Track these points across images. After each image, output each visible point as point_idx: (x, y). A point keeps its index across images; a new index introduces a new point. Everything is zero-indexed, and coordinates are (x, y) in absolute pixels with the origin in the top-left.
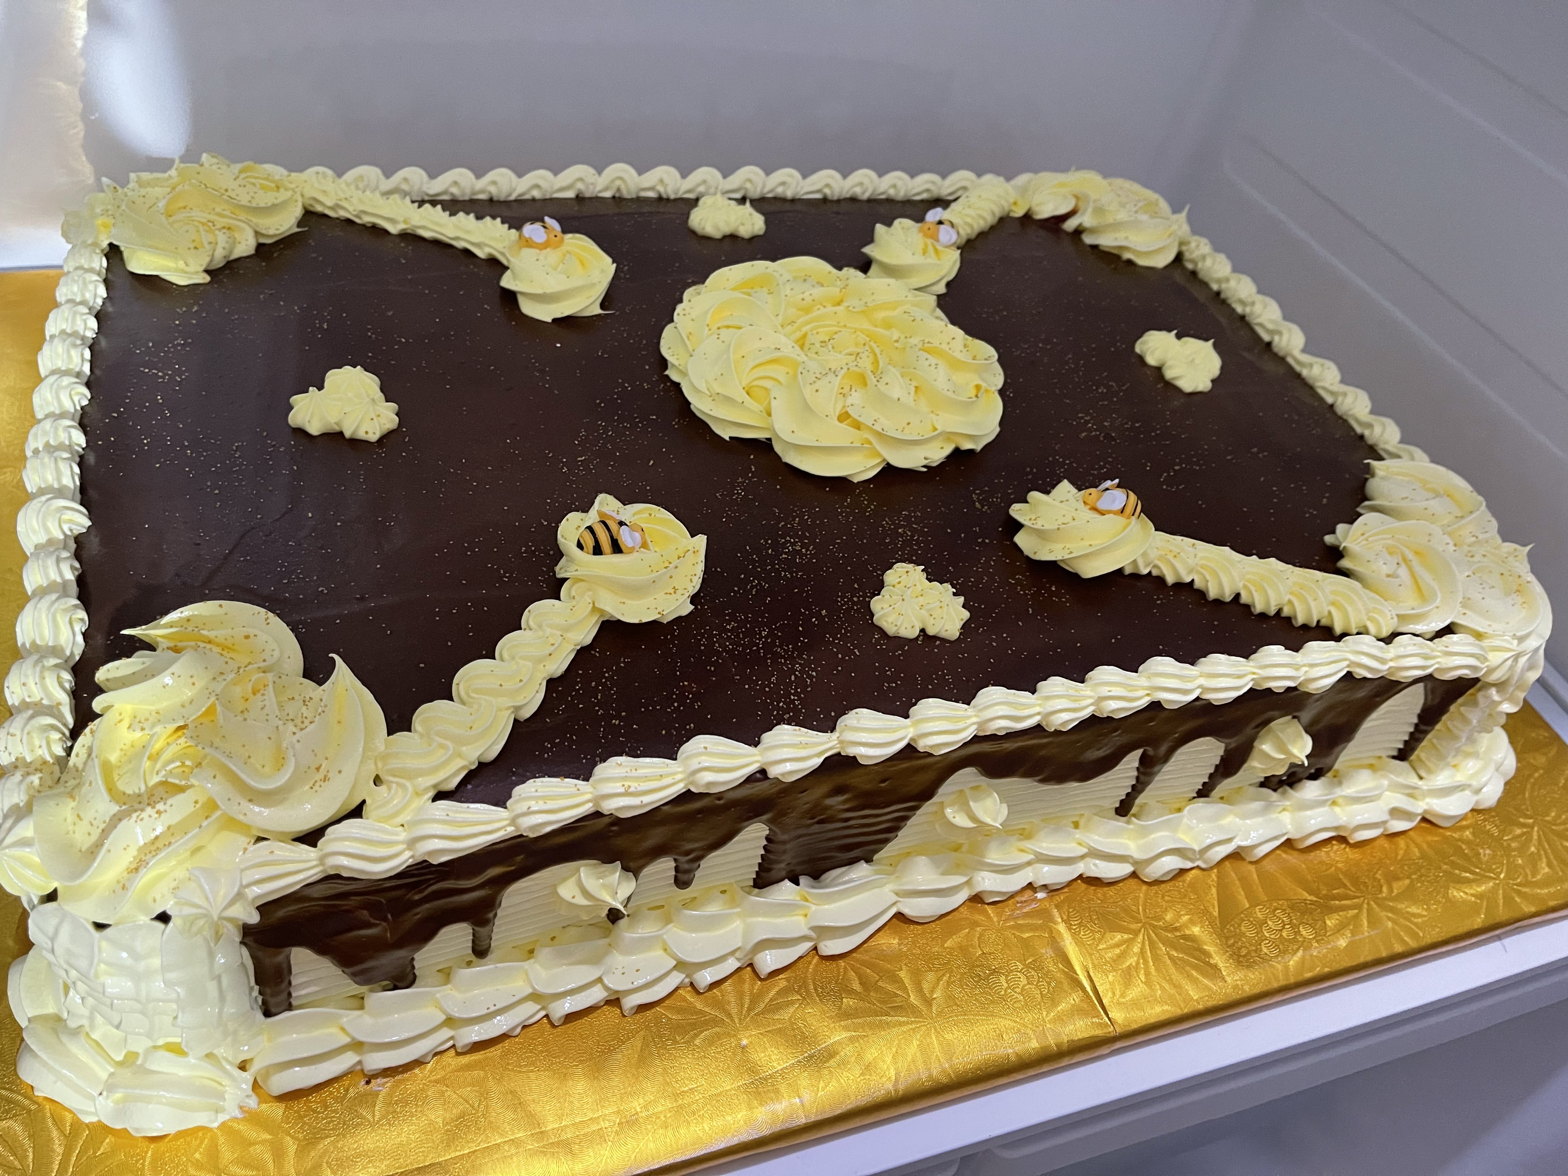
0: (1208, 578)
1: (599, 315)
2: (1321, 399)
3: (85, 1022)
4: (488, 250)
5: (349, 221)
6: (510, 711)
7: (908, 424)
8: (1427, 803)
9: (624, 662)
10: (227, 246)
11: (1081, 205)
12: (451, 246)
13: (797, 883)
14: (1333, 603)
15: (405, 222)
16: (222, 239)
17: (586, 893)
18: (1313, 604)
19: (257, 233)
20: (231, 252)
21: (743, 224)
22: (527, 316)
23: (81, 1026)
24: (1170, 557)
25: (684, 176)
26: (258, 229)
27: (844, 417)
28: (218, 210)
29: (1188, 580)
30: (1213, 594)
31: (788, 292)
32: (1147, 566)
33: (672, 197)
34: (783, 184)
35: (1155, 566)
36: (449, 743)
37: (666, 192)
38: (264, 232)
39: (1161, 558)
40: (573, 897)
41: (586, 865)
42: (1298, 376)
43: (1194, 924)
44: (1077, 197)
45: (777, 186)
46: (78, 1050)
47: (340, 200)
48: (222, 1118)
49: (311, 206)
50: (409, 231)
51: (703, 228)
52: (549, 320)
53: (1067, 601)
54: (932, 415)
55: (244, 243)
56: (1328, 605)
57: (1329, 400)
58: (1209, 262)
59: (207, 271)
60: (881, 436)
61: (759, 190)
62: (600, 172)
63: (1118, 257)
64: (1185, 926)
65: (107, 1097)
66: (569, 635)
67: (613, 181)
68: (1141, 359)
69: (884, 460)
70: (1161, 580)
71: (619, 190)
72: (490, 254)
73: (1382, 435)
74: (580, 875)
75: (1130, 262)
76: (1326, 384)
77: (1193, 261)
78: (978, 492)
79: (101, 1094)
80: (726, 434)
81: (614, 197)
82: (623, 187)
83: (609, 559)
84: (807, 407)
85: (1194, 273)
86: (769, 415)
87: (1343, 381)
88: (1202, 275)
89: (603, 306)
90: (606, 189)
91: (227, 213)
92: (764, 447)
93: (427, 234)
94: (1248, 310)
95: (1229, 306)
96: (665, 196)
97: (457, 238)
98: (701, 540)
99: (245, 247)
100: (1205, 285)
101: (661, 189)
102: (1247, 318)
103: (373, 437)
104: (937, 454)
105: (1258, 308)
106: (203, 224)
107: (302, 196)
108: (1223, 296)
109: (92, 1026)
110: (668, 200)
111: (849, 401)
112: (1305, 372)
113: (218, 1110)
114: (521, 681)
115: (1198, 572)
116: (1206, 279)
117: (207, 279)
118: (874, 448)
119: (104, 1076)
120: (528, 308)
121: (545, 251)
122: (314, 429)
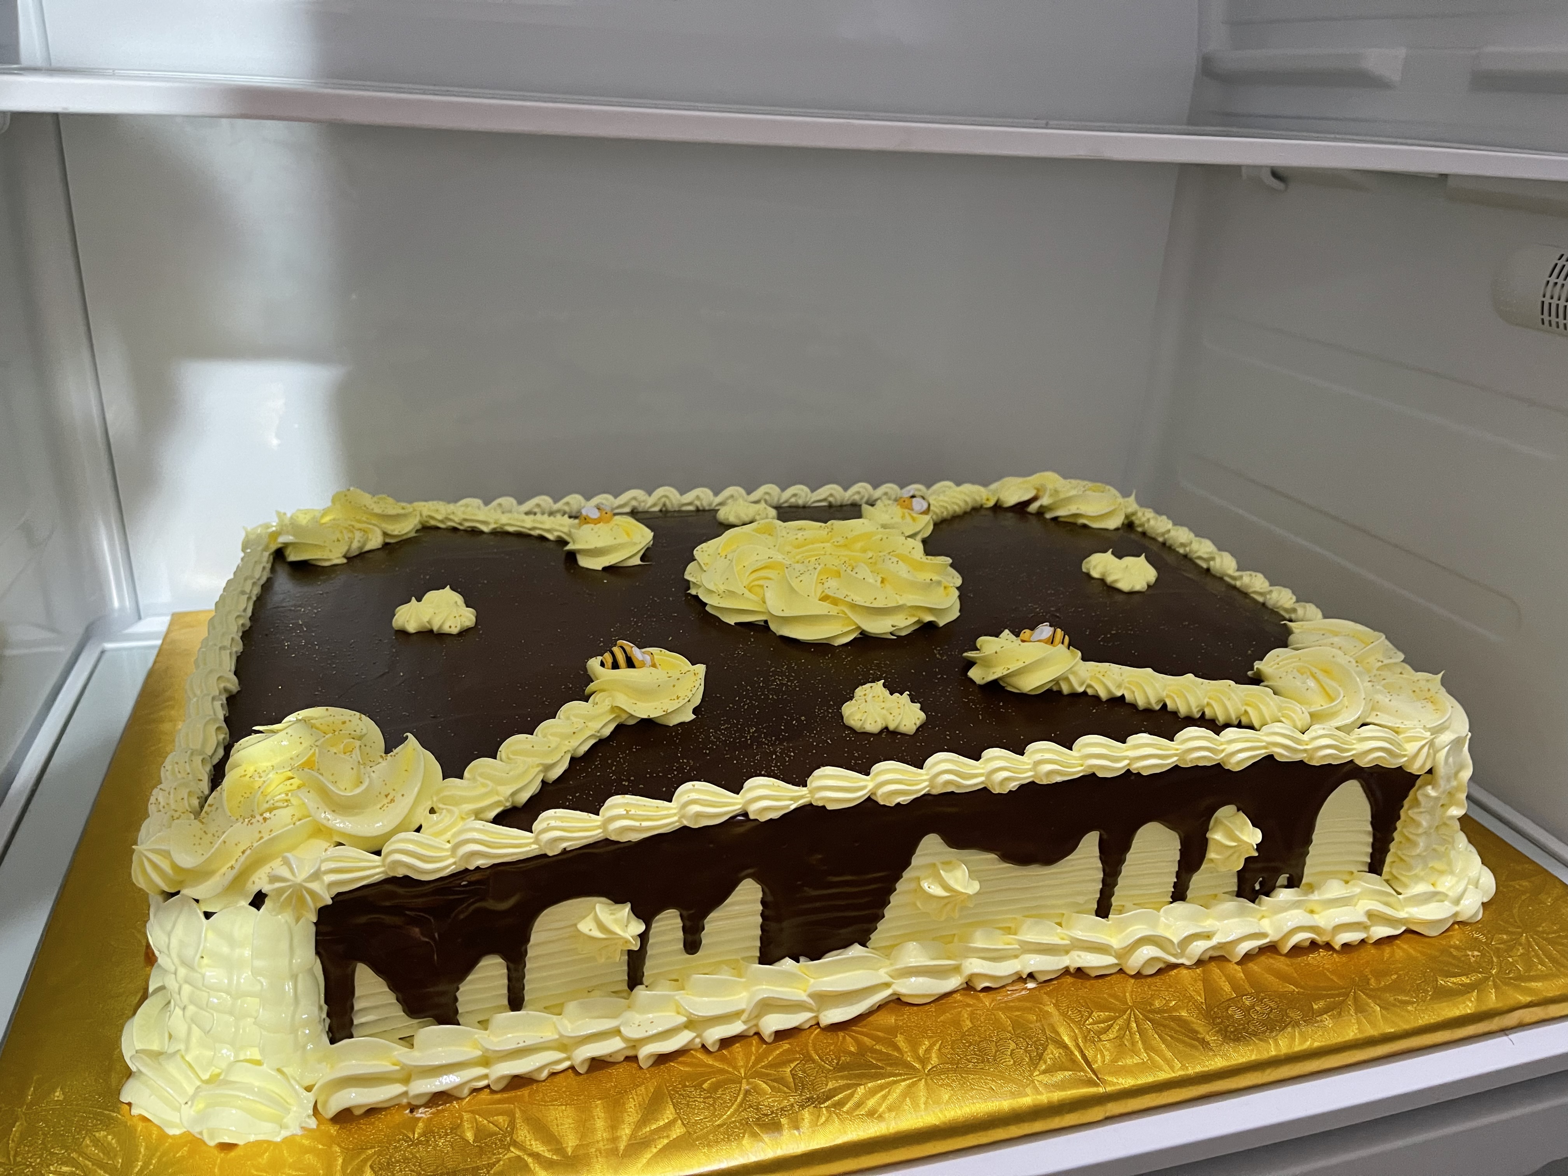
0: (1134, 689)
1: (639, 565)
2: (1255, 601)
3: (182, 1047)
4: (556, 534)
5: (455, 529)
6: (540, 768)
7: (875, 599)
8: (1407, 913)
9: (636, 748)
10: (361, 540)
11: (1041, 493)
12: (530, 536)
13: (798, 961)
14: (1247, 704)
15: (495, 523)
16: (358, 535)
17: (601, 926)
18: (1229, 704)
19: (385, 534)
20: (364, 544)
21: (759, 514)
22: (583, 568)
23: (179, 1050)
24: (1100, 676)
25: (716, 494)
26: (385, 531)
27: (825, 598)
28: (357, 518)
29: (1119, 694)
30: (1141, 703)
31: (784, 534)
32: (1081, 684)
33: (707, 508)
34: (795, 495)
35: (1089, 686)
36: (489, 782)
37: (702, 505)
38: (389, 532)
39: (1092, 678)
40: (591, 930)
41: (600, 902)
42: (1234, 588)
43: (1182, 1008)
44: (1038, 490)
45: (790, 498)
46: (172, 1068)
47: (449, 514)
48: (285, 1133)
49: (427, 522)
50: (499, 530)
51: (728, 519)
52: (600, 569)
53: (1013, 711)
54: (897, 596)
55: (374, 540)
56: (1242, 705)
57: (1260, 599)
58: (1152, 522)
59: (345, 556)
60: (854, 606)
61: (776, 499)
62: (650, 494)
63: (1075, 524)
64: (1174, 1009)
65: (191, 1107)
66: (589, 724)
67: (659, 499)
68: (1088, 575)
69: (859, 628)
70: (1097, 697)
71: (664, 505)
72: (559, 537)
73: (1305, 613)
74: (596, 912)
75: (1085, 526)
76: (1258, 589)
77: (1142, 525)
78: (939, 648)
79: (186, 1103)
80: (731, 620)
81: (661, 511)
82: (668, 503)
83: (624, 673)
84: (792, 590)
85: (1144, 534)
86: (764, 602)
87: (1271, 585)
88: (1150, 532)
89: (642, 559)
90: (654, 505)
91: (364, 519)
92: (762, 628)
93: (511, 529)
94: (1188, 549)
95: (1174, 550)
96: (701, 508)
97: (534, 528)
98: (701, 669)
99: (375, 542)
100: (1154, 539)
101: (698, 503)
102: (1189, 556)
103: (455, 631)
104: (903, 623)
105: (1195, 546)
106: (346, 528)
107: (421, 515)
108: (1167, 544)
109: (187, 1049)
110: (704, 511)
111: (826, 585)
112: (1238, 584)
113: (282, 1126)
114: (549, 747)
115: (1126, 688)
116: (1153, 536)
117: (345, 561)
118: (849, 617)
119: (191, 1091)
120: (584, 562)
121: (598, 525)
122: (412, 628)
